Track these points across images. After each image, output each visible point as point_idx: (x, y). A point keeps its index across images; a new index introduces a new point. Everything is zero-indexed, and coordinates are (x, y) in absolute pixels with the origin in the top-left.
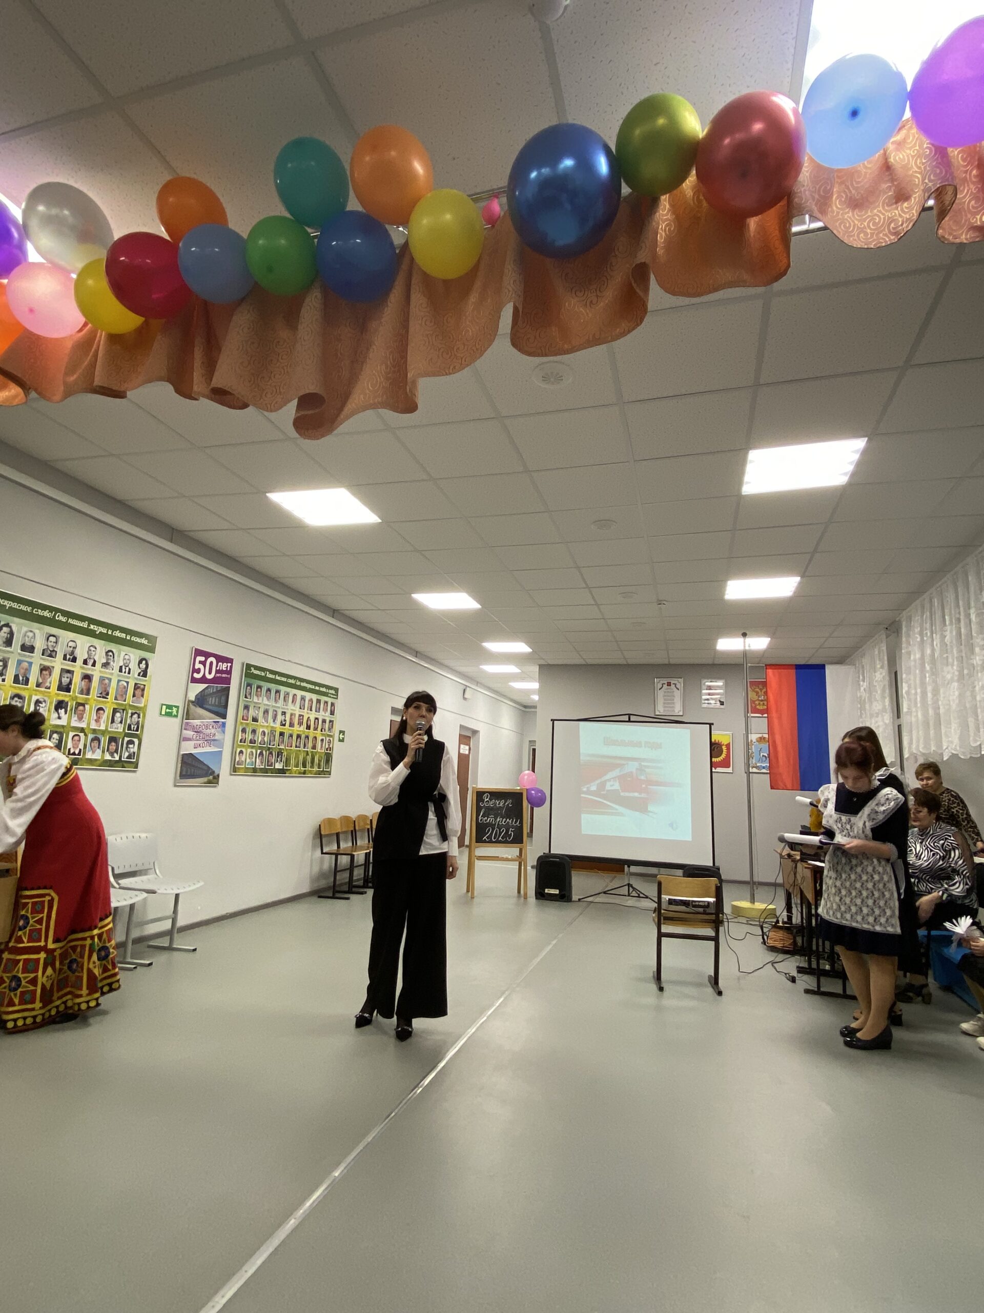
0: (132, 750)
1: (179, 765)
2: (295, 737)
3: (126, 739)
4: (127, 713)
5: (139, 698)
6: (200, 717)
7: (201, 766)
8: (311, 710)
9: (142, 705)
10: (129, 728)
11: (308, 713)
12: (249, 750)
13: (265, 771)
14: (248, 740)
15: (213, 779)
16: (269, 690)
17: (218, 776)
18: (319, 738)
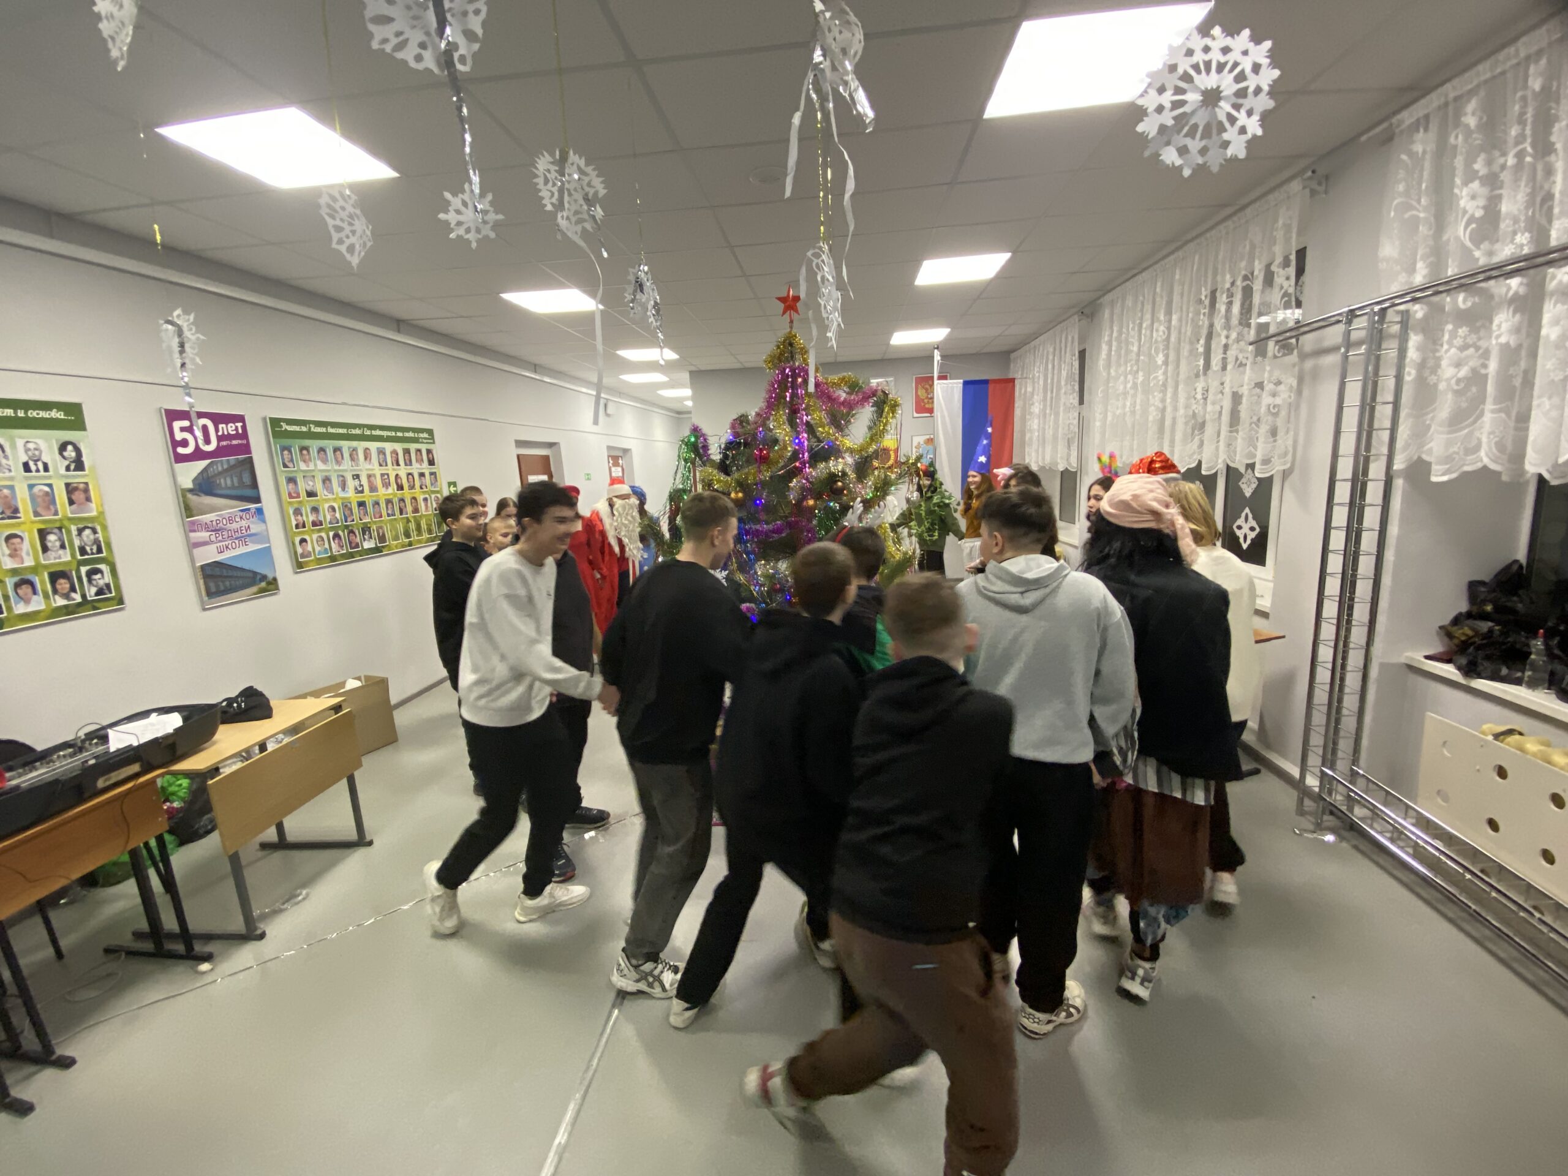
0: (101, 583)
1: (202, 582)
2: (383, 505)
3: (84, 570)
4: (69, 532)
5: (81, 504)
6: (213, 509)
7: (239, 574)
8: (398, 464)
9: (94, 513)
10: (83, 551)
11: (394, 470)
12: (315, 536)
13: (350, 556)
14: (309, 525)
15: (271, 586)
16: (322, 450)
17: (275, 579)
18: (420, 498)
